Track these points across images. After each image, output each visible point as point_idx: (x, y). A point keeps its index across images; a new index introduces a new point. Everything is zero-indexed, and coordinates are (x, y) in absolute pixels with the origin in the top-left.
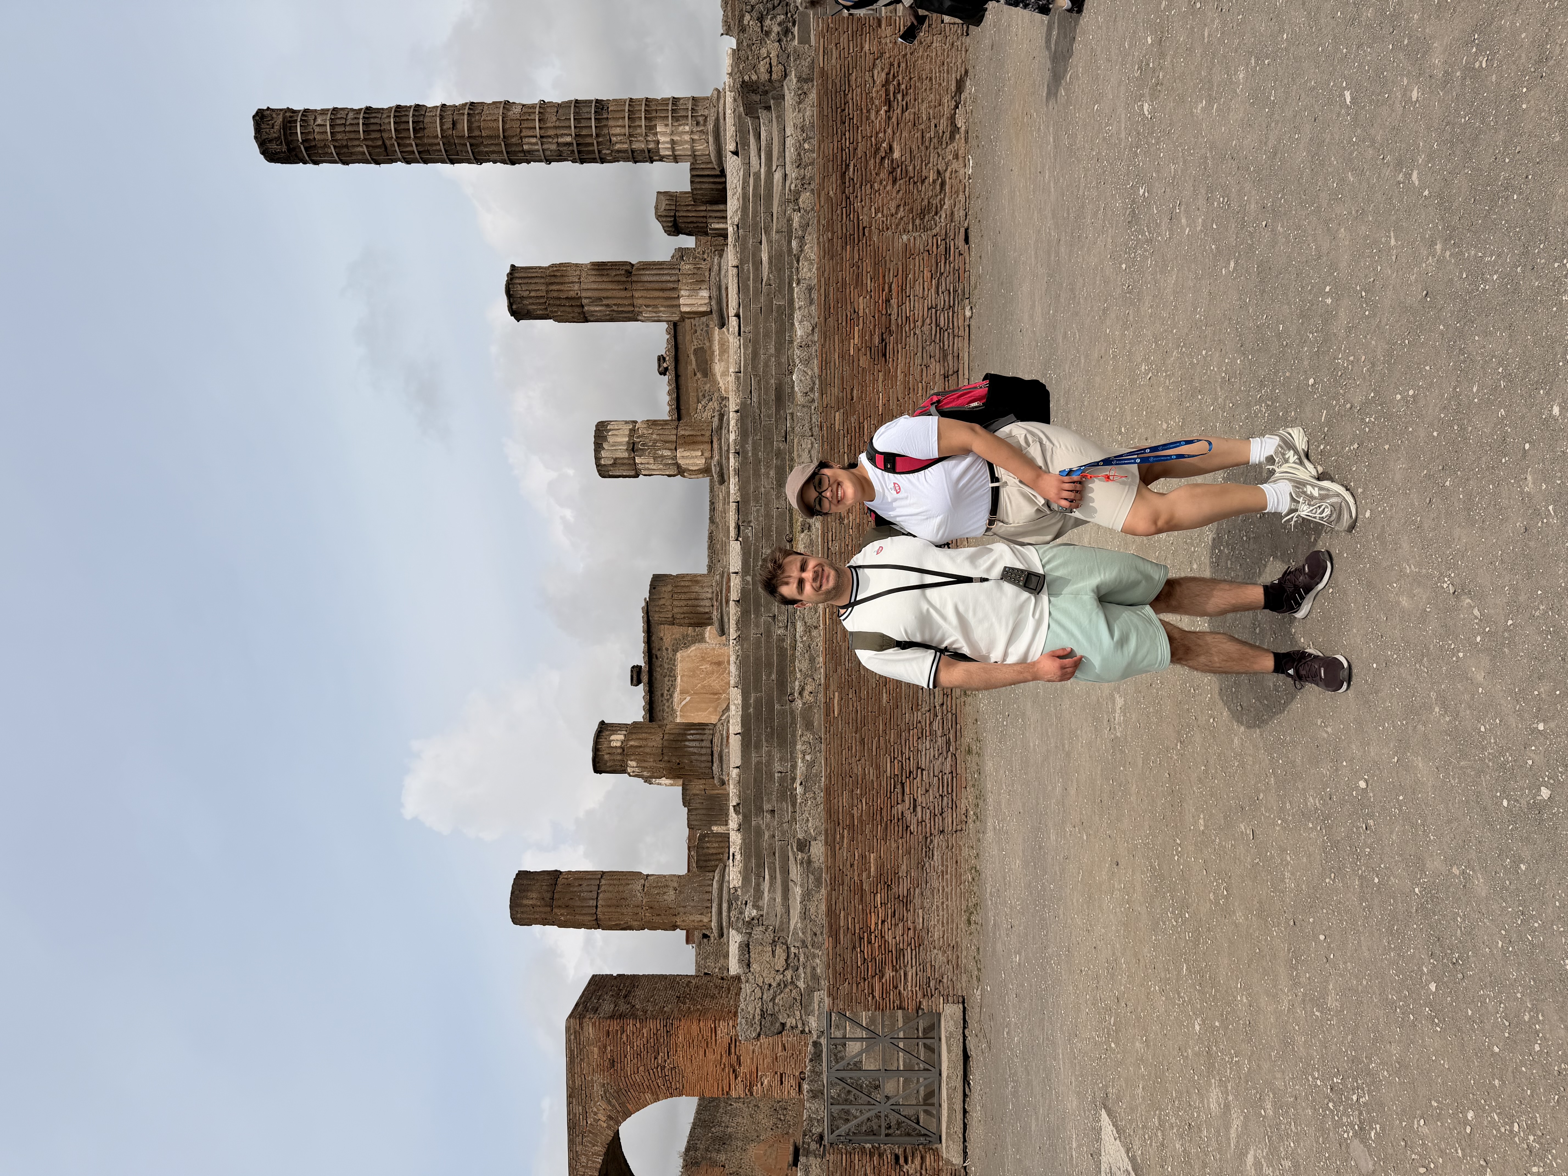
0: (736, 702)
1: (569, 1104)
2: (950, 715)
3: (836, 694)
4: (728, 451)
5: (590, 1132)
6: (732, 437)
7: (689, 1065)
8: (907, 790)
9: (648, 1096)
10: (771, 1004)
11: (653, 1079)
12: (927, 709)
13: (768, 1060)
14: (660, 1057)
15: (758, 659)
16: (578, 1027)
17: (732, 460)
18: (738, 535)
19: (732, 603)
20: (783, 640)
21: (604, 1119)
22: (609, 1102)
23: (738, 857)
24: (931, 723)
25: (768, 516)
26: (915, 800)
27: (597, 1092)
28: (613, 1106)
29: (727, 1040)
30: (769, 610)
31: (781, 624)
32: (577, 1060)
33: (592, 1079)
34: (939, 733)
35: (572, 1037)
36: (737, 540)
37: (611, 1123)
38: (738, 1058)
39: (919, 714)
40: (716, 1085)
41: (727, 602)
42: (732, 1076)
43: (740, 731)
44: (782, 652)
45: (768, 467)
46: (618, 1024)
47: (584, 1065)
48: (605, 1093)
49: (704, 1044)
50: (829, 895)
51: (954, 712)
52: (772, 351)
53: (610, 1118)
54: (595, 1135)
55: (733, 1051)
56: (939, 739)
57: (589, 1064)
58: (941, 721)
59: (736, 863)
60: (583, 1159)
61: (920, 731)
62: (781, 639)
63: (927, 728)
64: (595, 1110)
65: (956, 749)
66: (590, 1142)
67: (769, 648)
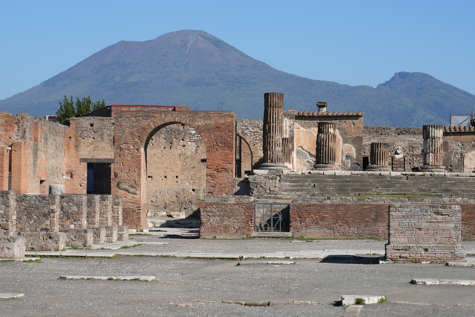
0: (346, 173)
1: (204, 112)
3: (368, 207)
4: (432, 171)
5: (194, 119)
6: (436, 173)
7: (218, 154)
8: (344, 224)
9: (206, 140)
11: (213, 142)
13: (220, 182)
14: (220, 144)
15: (363, 182)
16: (231, 115)
17: (428, 173)
18: (403, 175)
19: (380, 172)
20: (371, 191)
21: (198, 124)
22: (204, 126)
25: (410, 186)
26: (342, 226)
27: (208, 122)
28: (202, 127)
29: (227, 168)
30: (380, 186)
31: (376, 190)
32: (219, 115)
33: (212, 120)
35: (227, 114)
36: (401, 174)
37: (197, 127)
38: (220, 171)
40: (211, 163)
41: (380, 170)
42: (214, 169)
43: (336, 175)
44: (367, 190)
45: (426, 186)
48: (208, 125)
49: (225, 159)
50: (318, 205)
52: (463, 188)
53: (199, 126)
54: (193, 121)
55: (223, 169)
57: (218, 119)
59: (291, 172)
60: (184, 117)
62: (371, 190)
64: (202, 121)
66: (190, 119)
67: (367, 186)
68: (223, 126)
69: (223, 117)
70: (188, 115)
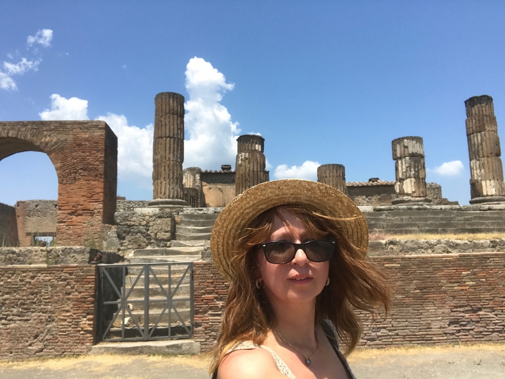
1: (56, 122)
2: (391, 340)
3: (399, 265)
5: (39, 133)
7: (77, 187)
9: (59, 165)
10: (136, 230)
11: (69, 167)
12: (394, 325)
13: (79, 231)
14: (82, 171)
16: (100, 126)
21: (47, 140)
22: (56, 143)
23: (201, 212)
24: (385, 328)
27: (62, 137)
28: (53, 146)
29: (92, 208)
33: (70, 134)
34: (379, 334)
35: (94, 124)
36: (374, 210)
37: (44, 145)
38: (81, 215)
39: (391, 320)
42: (70, 211)
46: (102, 148)
47: (78, 130)
48: (62, 141)
49: (89, 195)
51: (394, 343)
53: (47, 144)
54: (37, 136)
55: (85, 212)
56: (374, 334)
57: (79, 132)
58: (386, 334)
59: (198, 211)
60: (23, 129)
61: (380, 320)
63: (381, 326)
64: (52, 135)
65: (369, 345)
66: (33, 133)
68: (87, 143)
69: (87, 128)
70: (30, 127)
